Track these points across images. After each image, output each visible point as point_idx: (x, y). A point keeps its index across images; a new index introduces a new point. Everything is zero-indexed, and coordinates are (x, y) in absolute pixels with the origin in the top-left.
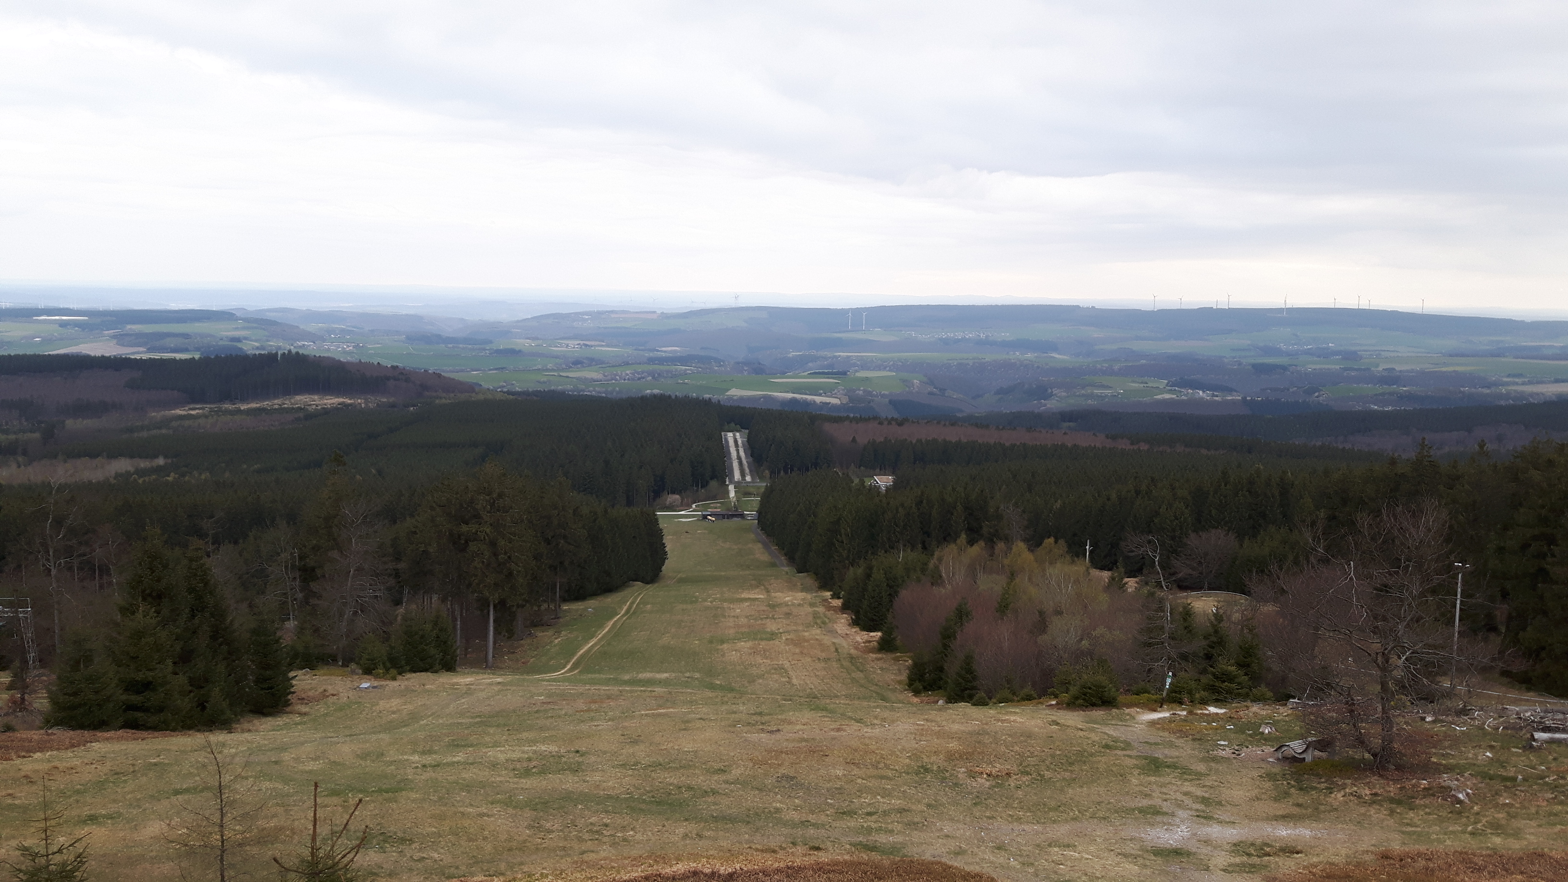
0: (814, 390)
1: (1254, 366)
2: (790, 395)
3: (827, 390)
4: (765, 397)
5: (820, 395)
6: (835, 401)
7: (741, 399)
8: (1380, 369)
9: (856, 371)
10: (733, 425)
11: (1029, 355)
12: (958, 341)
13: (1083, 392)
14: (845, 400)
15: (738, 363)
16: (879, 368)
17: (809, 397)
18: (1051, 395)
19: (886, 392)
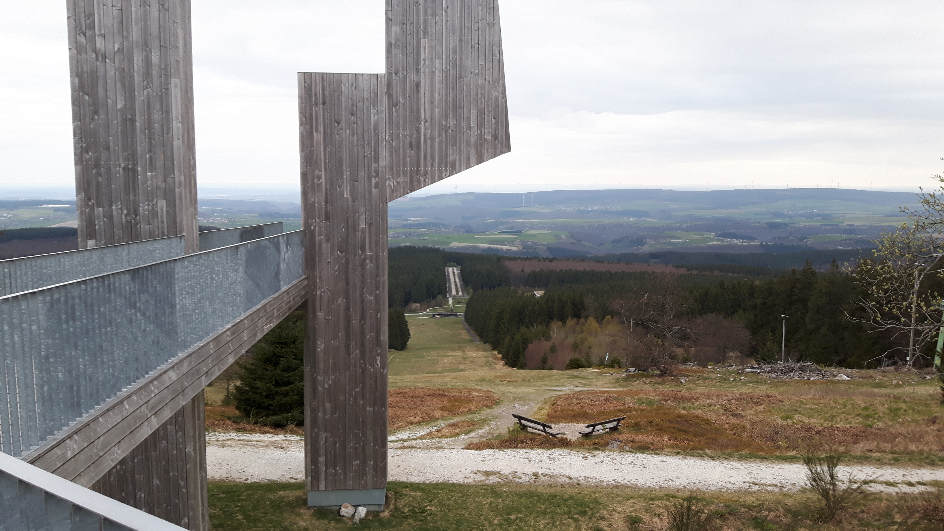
0: (502, 242)
1: (768, 224)
2: (487, 246)
3: (510, 242)
4: (472, 246)
5: (506, 245)
6: (514, 249)
7: (459, 248)
8: (845, 224)
9: (528, 230)
10: (452, 263)
11: (632, 219)
12: (590, 211)
13: (664, 241)
14: (521, 248)
15: (456, 227)
16: (541, 228)
17: (499, 247)
18: (645, 243)
19: (545, 243)
